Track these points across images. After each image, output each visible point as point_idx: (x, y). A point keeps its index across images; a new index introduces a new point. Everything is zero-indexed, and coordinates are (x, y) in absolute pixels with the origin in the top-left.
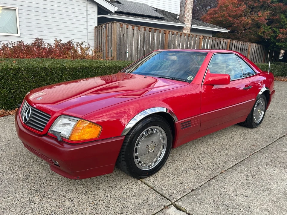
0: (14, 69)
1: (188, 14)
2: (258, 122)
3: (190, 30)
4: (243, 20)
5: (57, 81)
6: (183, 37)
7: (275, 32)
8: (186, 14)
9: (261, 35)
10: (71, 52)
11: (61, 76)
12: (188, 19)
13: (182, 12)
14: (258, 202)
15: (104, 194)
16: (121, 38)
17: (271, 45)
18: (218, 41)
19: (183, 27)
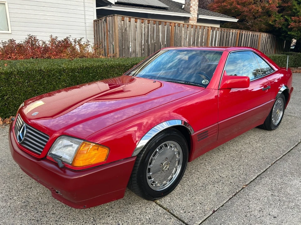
0: (6, 74)
1: (194, 3)
2: (276, 124)
3: (196, 21)
4: (253, 8)
5: (55, 84)
6: (190, 29)
7: (286, 20)
8: (192, 3)
9: (272, 24)
10: (69, 50)
11: (59, 78)
12: (194, 9)
13: (188, 1)
14: (288, 223)
15: (115, 222)
16: (123, 32)
17: (283, 34)
18: (227, 32)
19: (189, 18)
